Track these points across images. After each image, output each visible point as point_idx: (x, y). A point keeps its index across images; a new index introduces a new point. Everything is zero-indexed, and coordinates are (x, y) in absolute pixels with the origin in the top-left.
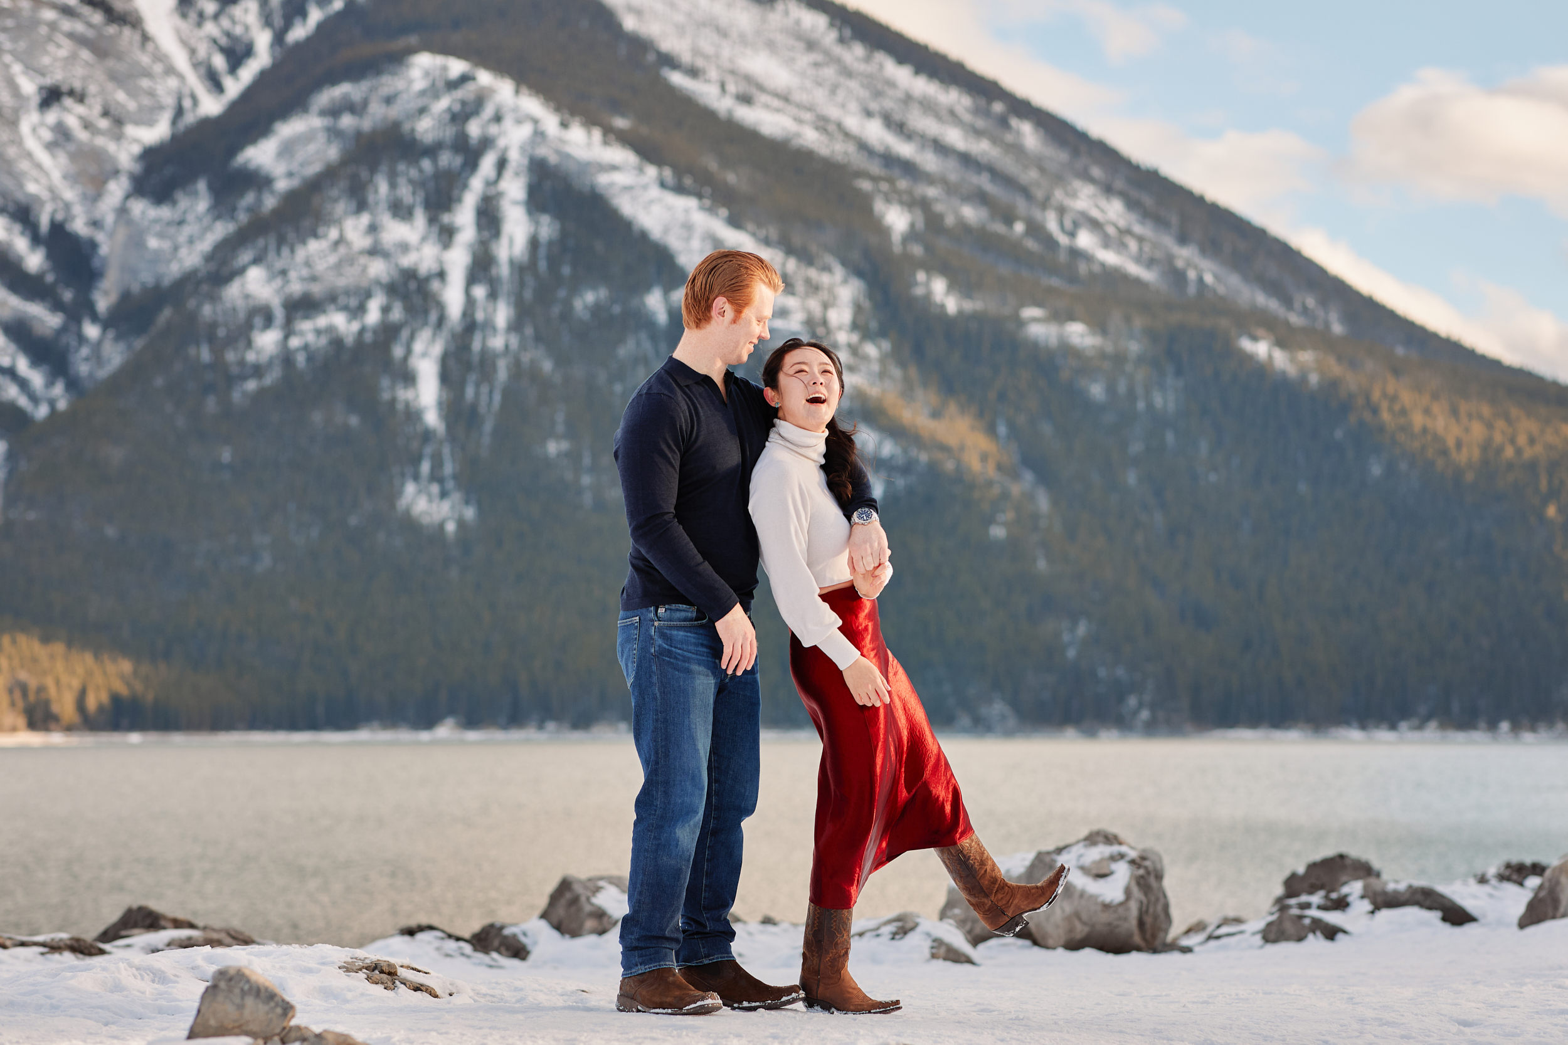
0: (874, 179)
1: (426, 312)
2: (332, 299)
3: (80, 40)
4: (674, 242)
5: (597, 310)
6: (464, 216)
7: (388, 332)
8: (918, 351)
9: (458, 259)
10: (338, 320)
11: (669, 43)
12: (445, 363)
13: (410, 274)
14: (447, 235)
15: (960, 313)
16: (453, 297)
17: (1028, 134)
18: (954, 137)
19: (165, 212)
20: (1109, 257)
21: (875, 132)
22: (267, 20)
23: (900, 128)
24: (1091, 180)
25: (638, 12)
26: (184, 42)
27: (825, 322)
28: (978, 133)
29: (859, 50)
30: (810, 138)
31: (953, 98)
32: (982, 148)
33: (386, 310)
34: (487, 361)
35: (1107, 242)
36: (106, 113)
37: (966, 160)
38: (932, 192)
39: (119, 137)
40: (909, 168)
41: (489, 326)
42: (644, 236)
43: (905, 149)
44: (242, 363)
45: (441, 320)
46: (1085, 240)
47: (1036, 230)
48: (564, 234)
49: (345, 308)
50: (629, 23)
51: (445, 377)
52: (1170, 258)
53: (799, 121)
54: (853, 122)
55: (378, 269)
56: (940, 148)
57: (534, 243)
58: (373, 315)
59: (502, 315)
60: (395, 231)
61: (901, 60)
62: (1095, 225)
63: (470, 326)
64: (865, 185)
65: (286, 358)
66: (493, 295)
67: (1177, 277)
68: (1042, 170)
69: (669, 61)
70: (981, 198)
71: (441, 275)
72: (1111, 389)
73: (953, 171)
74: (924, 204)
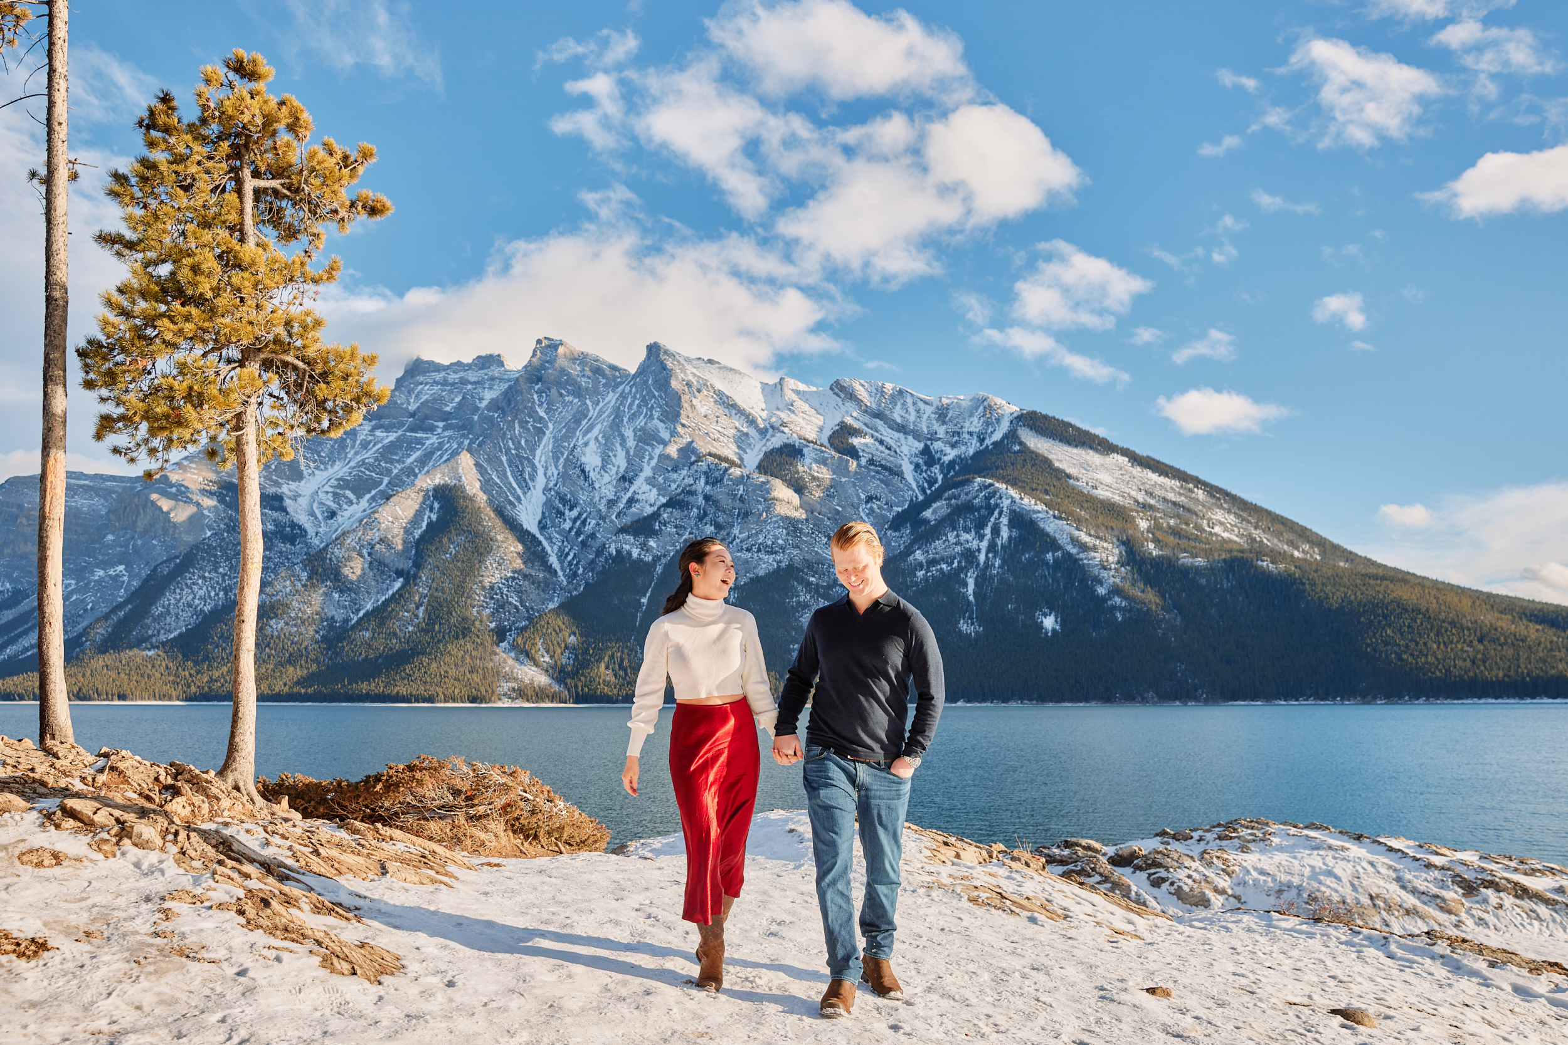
0: (1137, 512)
1: (972, 563)
2: (943, 560)
3: (882, 481)
4: (1058, 536)
5: (1030, 560)
6: (988, 531)
7: (960, 569)
8: (1140, 571)
9: (984, 544)
10: (944, 566)
11: (1069, 470)
12: (976, 579)
13: (969, 550)
14: (981, 537)
15: (1159, 557)
16: (982, 558)
17: (1200, 494)
18: (1171, 496)
19: (897, 534)
20: (1226, 535)
21: (1141, 497)
22: (942, 471)
23: (1150, 494)
24: (1224, 509)
25: (1061, 461)
26: (915, 480)
27: (1107, 561)
28: (1180, 494)
29: (1139, 469)
30: (1117, 498)
31: (1175, 483)
32: (1182, 499)
33: (959, 562)
34: (992, 577)
35: (1226, 530)
36: (887, 504)
37: (1174, 503)
38: (1159, 515)
39: (890, 511)
40: (1151, 507)
41: (993, 565)
42: (1047, 535)
43: (1152, 502)
44: (912, 581)
45: (978, 565)
46: (1217, 529)
47: (1199, 528)
48: (1020, 535)
49: (947, 563)
50: (1057, 464)
51: (976, 584)
52: (1250, 535)
53: (1113, 493)
54: (1133, 493)
55: (958, 549)
56: (1165, 500)
57: (1010, 538)
58: (955, 565)
59: (998, 563)
60: (965, 536)
61: (1154, 471)
62: (1221, 523)
63: (988, 565)
64: (1134, 514)
65: (926, 579)
66: (995, 557)
67: (1253, 540)
68: (1204, 506)
69: (1069, 476)
70: (1178, 516)
71: (979, 550)
72: (1208, 581)
73: (1169, 508)
74: (1155, 519)
